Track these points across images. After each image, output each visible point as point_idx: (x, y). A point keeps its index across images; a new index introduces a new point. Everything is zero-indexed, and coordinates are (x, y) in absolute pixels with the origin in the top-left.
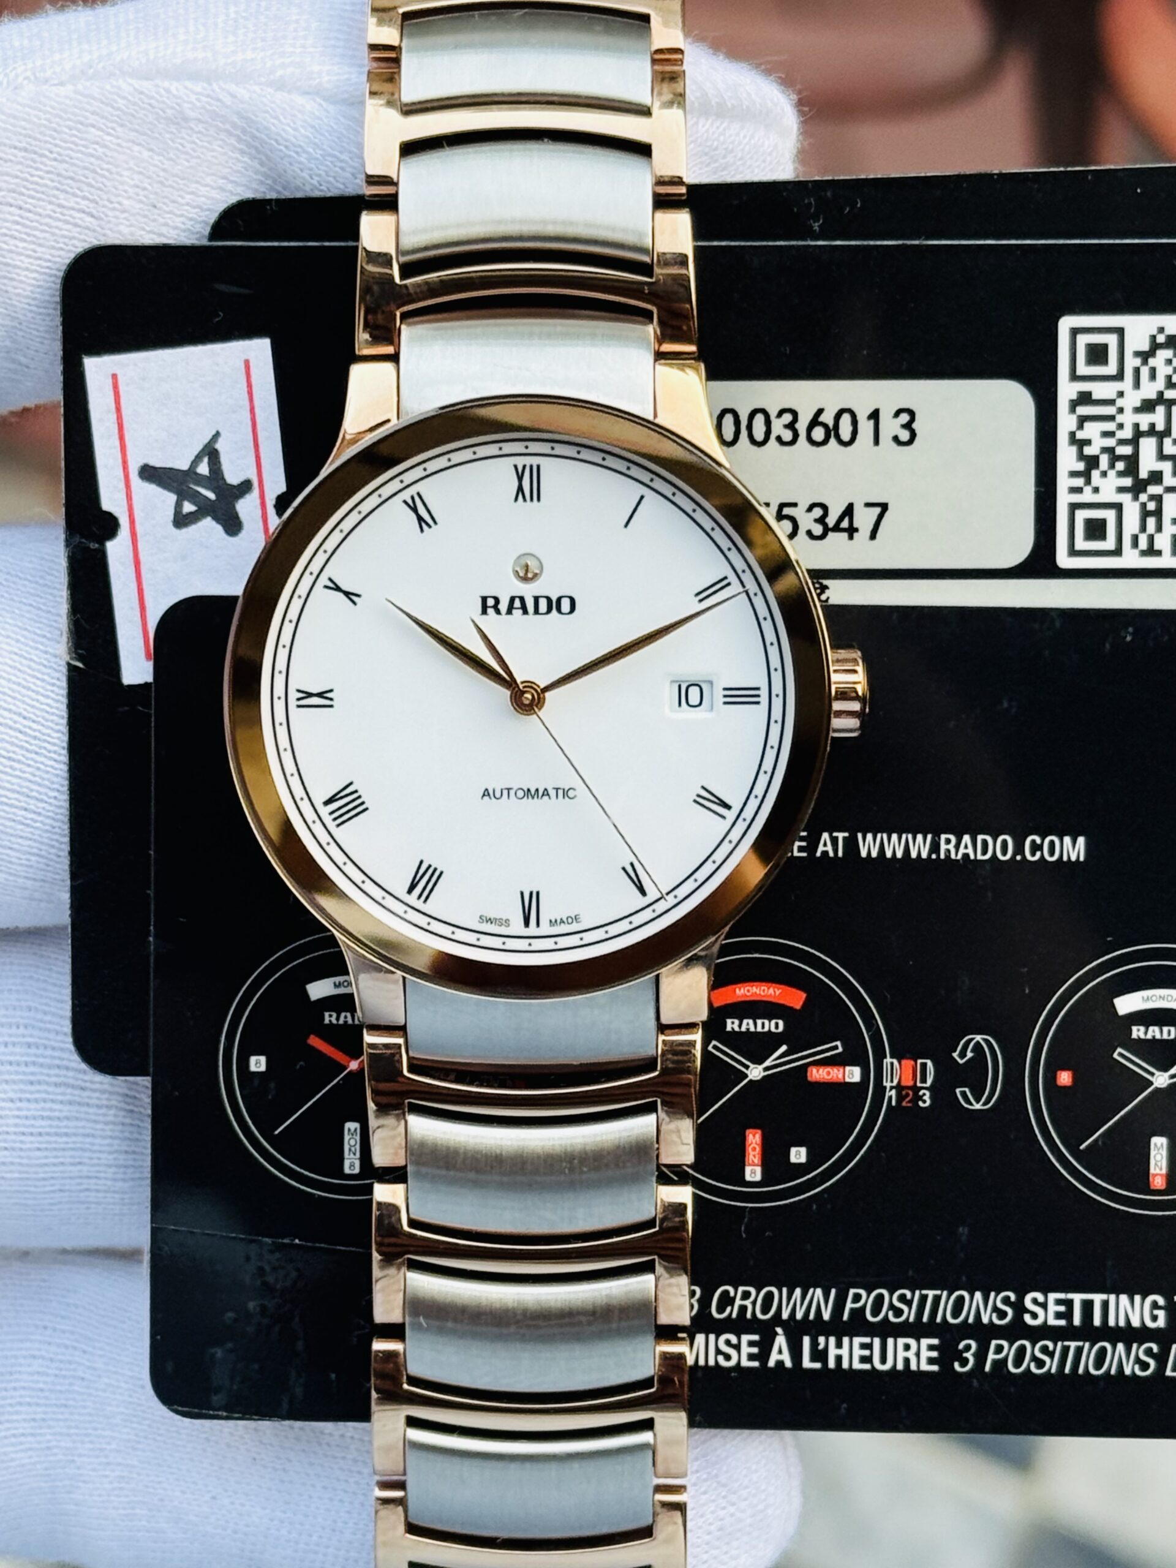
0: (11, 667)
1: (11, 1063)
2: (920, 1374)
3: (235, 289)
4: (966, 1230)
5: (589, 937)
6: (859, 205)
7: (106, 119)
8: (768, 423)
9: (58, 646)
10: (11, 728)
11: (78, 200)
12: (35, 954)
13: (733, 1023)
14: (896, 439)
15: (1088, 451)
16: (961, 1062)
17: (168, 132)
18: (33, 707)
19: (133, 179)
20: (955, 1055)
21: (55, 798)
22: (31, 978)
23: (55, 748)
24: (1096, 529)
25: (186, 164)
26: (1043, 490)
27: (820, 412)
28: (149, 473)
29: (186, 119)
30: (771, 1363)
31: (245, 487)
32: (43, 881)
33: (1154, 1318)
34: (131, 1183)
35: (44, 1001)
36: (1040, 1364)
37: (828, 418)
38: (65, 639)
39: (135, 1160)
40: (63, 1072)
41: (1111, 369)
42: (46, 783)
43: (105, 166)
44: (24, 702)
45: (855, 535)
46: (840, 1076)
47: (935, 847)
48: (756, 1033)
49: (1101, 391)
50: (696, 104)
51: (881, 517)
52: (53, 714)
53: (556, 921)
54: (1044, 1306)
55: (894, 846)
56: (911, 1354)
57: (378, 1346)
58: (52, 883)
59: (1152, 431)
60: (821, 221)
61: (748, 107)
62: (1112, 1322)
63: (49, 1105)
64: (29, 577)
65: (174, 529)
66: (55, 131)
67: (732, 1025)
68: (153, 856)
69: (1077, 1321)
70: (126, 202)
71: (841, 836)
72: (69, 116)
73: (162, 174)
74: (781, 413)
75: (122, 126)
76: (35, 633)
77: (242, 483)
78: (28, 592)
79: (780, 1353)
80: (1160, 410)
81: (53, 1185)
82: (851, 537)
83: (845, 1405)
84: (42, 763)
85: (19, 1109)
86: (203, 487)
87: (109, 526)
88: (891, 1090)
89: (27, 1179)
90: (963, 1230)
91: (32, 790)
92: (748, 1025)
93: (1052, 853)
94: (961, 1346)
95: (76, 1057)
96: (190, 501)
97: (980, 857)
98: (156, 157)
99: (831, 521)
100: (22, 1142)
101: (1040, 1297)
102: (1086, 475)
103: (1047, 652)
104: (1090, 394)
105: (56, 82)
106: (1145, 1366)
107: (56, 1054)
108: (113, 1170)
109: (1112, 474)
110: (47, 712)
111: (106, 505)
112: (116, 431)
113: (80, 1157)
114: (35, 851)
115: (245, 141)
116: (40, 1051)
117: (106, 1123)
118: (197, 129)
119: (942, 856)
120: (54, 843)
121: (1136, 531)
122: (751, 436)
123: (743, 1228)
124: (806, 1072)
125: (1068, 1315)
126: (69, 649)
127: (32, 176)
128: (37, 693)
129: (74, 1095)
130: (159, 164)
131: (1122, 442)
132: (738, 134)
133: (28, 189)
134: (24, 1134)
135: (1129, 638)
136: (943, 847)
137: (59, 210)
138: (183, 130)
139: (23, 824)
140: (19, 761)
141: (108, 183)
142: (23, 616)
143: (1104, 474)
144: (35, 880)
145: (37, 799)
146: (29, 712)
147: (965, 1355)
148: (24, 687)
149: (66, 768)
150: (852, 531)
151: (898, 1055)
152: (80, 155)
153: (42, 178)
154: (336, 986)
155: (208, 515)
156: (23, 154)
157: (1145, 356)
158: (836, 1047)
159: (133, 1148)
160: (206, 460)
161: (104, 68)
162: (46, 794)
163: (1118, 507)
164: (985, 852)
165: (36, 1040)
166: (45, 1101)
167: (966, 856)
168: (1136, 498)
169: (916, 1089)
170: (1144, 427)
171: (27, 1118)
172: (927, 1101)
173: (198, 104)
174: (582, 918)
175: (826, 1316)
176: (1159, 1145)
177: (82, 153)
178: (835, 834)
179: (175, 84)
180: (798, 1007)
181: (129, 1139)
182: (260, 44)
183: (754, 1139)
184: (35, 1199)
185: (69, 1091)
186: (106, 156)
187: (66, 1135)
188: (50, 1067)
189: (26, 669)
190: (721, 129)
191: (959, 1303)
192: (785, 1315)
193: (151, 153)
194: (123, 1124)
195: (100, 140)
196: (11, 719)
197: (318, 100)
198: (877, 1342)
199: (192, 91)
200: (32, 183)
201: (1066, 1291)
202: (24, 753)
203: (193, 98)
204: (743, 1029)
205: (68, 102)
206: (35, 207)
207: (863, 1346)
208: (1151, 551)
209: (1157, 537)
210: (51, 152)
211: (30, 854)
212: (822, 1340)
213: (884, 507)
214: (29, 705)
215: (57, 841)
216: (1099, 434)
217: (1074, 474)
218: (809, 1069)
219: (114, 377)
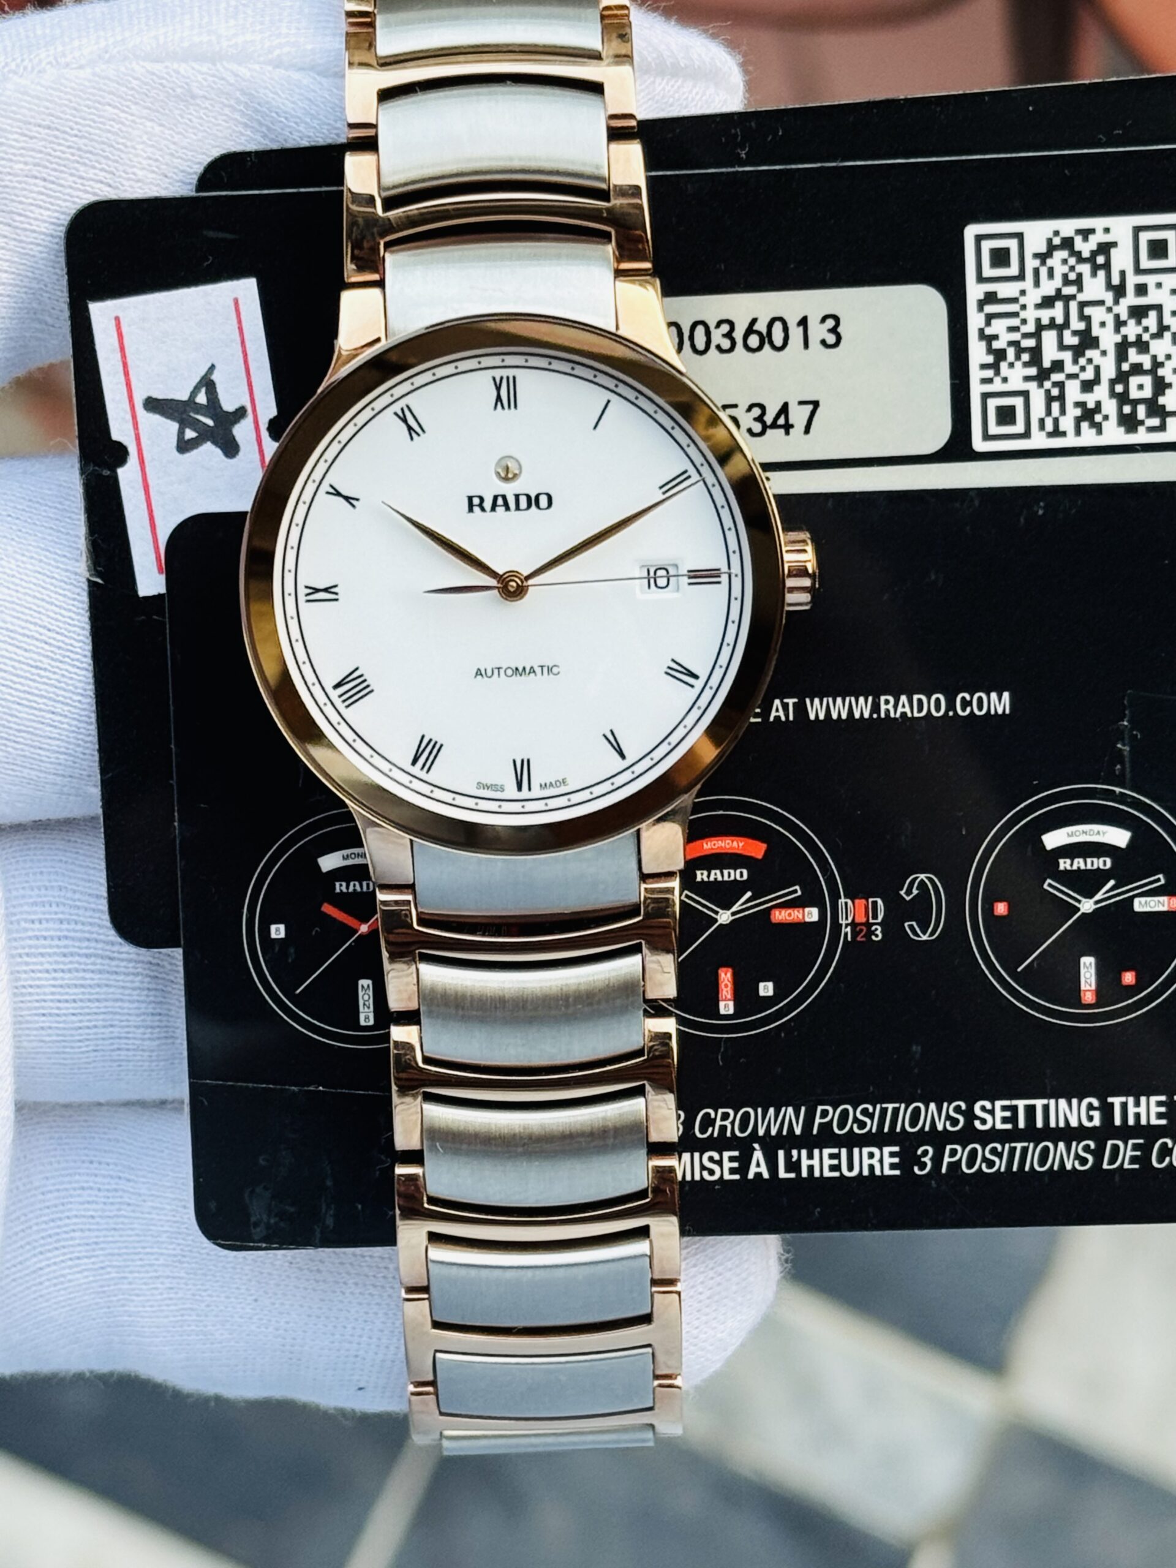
0: (35, 584)
1: (45, 938)
2: (883, 1177)
3: (221, 235)
4: (919, 1048)
5: (576, 798)
6: (780, 133)
7: (122, 98)
8: (708, 333)
9: (77, 564)
10: (37, 640)
11: (97, 171)
12: (63, 839)
13: (702, 874)
14: (823, 342)
15: (996, 345)
16: (908, 898)
17: (177, 109)
18: (57, 620)
19: (145, 152)
20: (902, 893)
21: (80, 701)
22: (61, 861)
23: (78, 657)
24: (1006, 415)
25: (194, 137)
26: (957, 382)
27: (754, 321)
28: (153, 405)
29: (193, 97)
30: (751, 1176)
31: (241, 413)
32: (71, 776)
33: (1091, 1118)
34: (157, 1042)
35: (73, 881)
36: (991, 1164)
37: (761, 326)
38: (84, 558)
39: (160, 1021)
40: (93, 944)
41: (1013, 270)
42: (71, 688)
43: (121, 141)
44: (48, 616)
45: (791, 430)
46: (800, 916)
47: (876, 708)
48: (723, 882)
49: (1005, 290)
50: (653, 64)
51: (813, 414)
52: (75, 626)
53: (546, 785)
54: (992, 1112)
55: (839, 708)
56: (875, 1162)
57: (400, 1170)
58: (79, 778)
59: (1052, 324)
60: (747, 149)
61: (699, 67)
62: (1053, 1124)
63: (81, 974)
64: (50, 504)
65: (177, 454)
66: (75, 109)
67: (701, 876)
68: (174, 750)
69: (1021, 1124)
70: (140, 173)
71: (791, 701)
72: (88, 96)
73: (172, 147)
74: (719, 324)
75: (136, 104)
76: (56, 554)
77: (237, 410)
78: (49, 517)
79: (758, 1165)
80: (1059, 305)
81: (87, 1046)
82: (787, 433)
83: (819, 1209)
84: (67, 670)
85: (55, 979)
86: (202, 415)
87: (119, 454)
88: (846, 927)
89: (64, 1041)
90: (916, 1049)
91: (58, 695)
92: (716, 875)
93: (980, 708)
94: (919, 1152)
95: (113, 932)
96: (191, 428)
97: (916, 715)
98: (167, 132)
99: (769, 419)
100: (58, 1008)
101: (988, 1105)
102: (995, 367)
103: (968, 528)
104: (995, 293)
105: (74, 66)
106: (1084, 1161)
107: (87, 928)
108: (142, 1030)
109: (1018, 364)
110: (69, 624)
111: (115, 436)
112: (121, 368)
113: (112, 1020)
114: (63, 750)
115: (248, 115)
116: (72, 926)
117: (134, 989)
118: (203, 106)
119: (883, 715)
120: (80, 742)
121: (1043, 414)
122: (693, 346)
123: (720, 1057)
124: (769, 914)
125: (1013, 1119)
126: (88, 566)
127: (55, 151)
128: (60, 607)
129: (103, 965)
130: (169, 137)
131: (1026, 336)
132: (691, 92)
133: (51, 163)
134: (59, 1001)
135: (1041, 512)
136: (883, 707)
137: (80, 181)
138: (191, 107)
139: (51, 726)
140: (45, 670)
141: (123, 156)
142: (44, 539)
143: (1011, 365)
144: (63, 776)
145: (63, 703)
146: (52, 625)
147: (923, 1159)
148: (48, 603)
149: (90, 675)
150: (787, 427)
151: (851, 895)
152: (97, 132)
153: (64, 153)
154: (345, 858)
155: (208, 440)
156: (47, 131)
157: (1043, 257)
158: (795, 891)
159: (158, 1011)
160: (203, 390)
161: (119, 52)
162: (70, 698)
163: (1025, 394)
164: (920, 710)
165: (67, 917)
166: (77, 970)
167: (904, 714)
168: (1041, 386)
169: (869, 925)
170: (1045, 321)
171: (61, 986)
172: (878, 936)
173: (205, 83)
174: (568, 781)
175: (798, 1131)
176: (1088, 964)
177: (100, 129)
178: (786, 700)
179: (184, 65)
180: (760, 857)
181: (154, 1002)
182: (258, 27)
183: (726, 977)
184: (72, 1059)
185: (99, 961)
186: (122, 131)
187: (98, 1000)
188: (80, 940)
189: (48, 586)
190: (676, 87)
191: (916, 1113)
192: (761, 1132)
193: (161, 128)
194: (149, 989)
195: (115, 117)
196: (37, 632)
197: (312, 74)
198: (844, 1151)
199: (199, 72)
200: (55, 157)
201: (1011, 1099)
202: (50, 662)
203: (200, 77)
204: (712, 878)
205: (87, 83)
206: (58, 179)
207: (832, 1156)
208: (1057, 433)
209: (1062, 420)
210: (72, 129)
211: (58, 752)
212: (795, 1153)
213: (816, 404)
214: (52, 618)
215: (82, 740)
216: (1005, 329)
217: (984, 367)
218: (773, 912)
219: (117, 319)
